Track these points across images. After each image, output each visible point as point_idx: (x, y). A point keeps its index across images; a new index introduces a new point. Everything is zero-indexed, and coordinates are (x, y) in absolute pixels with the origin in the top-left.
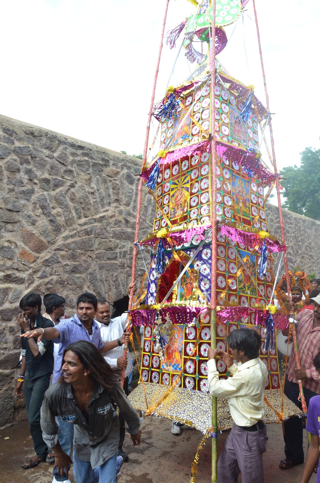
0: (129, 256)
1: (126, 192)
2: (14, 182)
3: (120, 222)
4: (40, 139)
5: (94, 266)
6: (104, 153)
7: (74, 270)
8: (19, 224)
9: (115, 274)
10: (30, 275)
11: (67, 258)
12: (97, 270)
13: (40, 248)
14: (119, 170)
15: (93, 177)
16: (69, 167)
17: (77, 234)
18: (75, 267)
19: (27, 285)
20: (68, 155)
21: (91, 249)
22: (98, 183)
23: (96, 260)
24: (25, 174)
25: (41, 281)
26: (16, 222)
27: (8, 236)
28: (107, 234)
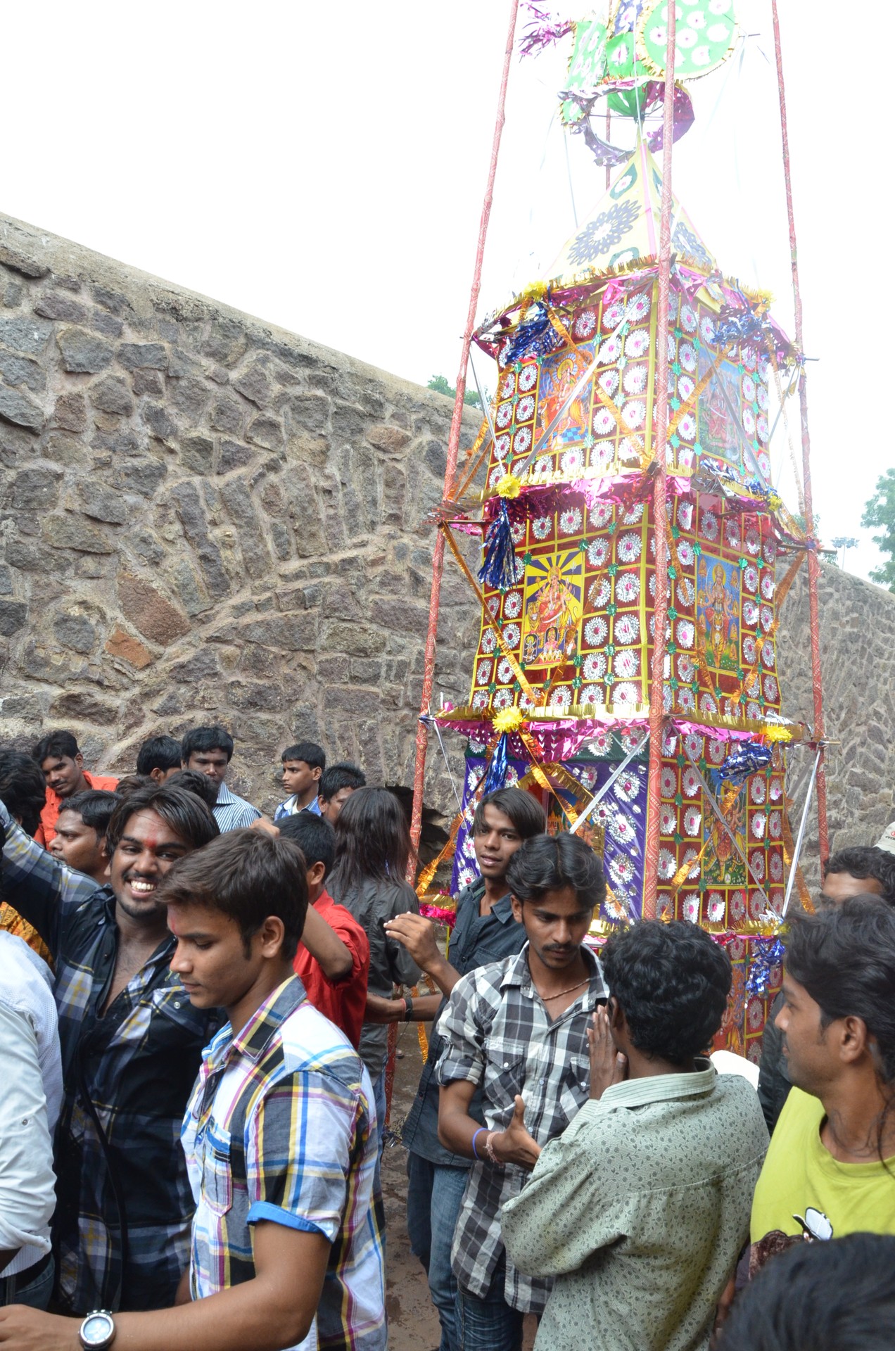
0: (411, 677)
1: (422, 495)
2: (111, 441)
3: (397, 578)
4: (196, 328)
5: (311, 696)
6: (371, 381)
7: (256, 701)
8: (116, 560)
9: (369, 722)
10: (133, 702)
11: (238, 666)
12: (320, 707)
13: (166, 630)
14: (409, 433)
15: (333, 445)
16: (270, 414)
17: (274, 602)
18: (259, 693)
19: (122, 727)
20: (270, 379)
21: (309, 647)
22: (346, 464)
23: (319, 678)
24: (145, 423)
25: (161, 720)
26: (108, 554)
27: (82, 589)
28: (355, 610)
